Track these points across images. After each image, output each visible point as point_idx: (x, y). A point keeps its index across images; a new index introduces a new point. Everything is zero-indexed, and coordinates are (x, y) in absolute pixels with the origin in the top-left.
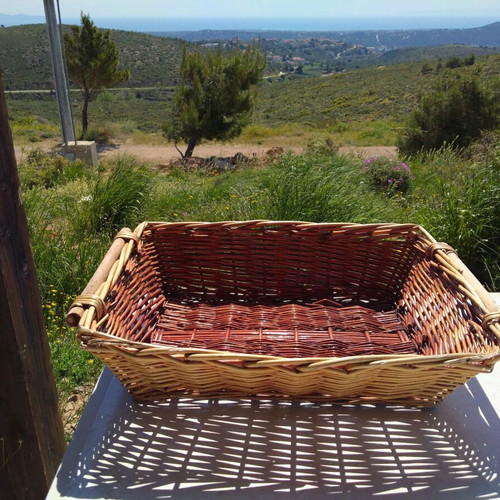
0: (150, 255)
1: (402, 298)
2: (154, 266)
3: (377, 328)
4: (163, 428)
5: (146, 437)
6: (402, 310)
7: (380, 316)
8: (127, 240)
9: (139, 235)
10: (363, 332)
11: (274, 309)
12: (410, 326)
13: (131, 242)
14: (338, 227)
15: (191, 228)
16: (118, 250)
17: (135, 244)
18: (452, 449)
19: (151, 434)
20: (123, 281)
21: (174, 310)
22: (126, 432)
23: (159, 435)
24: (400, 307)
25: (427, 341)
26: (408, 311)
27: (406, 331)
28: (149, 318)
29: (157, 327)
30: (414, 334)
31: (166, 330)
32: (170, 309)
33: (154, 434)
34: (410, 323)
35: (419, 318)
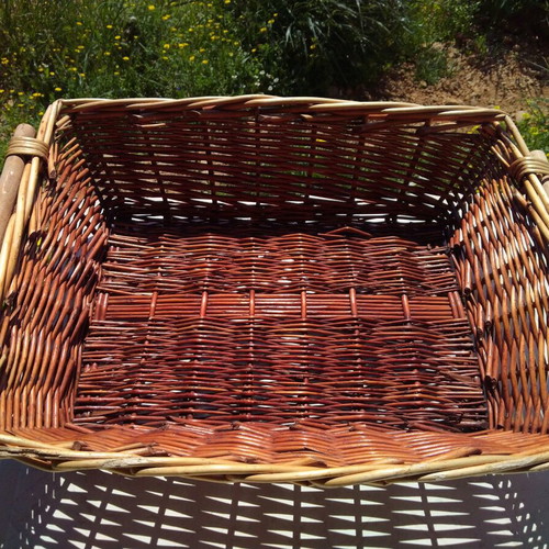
0: (73, 163)
1: (459, 226)
2: (81, 180)
3: (416, 282)
4: (115, 492)
5: (91, 510)
6: (460, 252)
7: (427, 257)
8: (27, 158)
9: (47, 141)
10: (400, 295)
11: (273, 242)
12: (467, 291)
13: (35, 161)
14: (378, 109)
15: (137, 111)
16: (13, 187)
17: (43, 163)
18: (506, 521)
19: (97, 504)
20: (28, 252)
21: (122, 247)
22: (63, 501)
23: (110, 507)
24: (455, 246)
25: (492, 329)
26: (467, 257)
27: (460, 293)
28: (82, 285)
29: (96, 291)
30: (473, 304)
31: (111, 294)
32: (115, 246)
33: (104, 505)
34: (468, 286)
35: (483, 282)
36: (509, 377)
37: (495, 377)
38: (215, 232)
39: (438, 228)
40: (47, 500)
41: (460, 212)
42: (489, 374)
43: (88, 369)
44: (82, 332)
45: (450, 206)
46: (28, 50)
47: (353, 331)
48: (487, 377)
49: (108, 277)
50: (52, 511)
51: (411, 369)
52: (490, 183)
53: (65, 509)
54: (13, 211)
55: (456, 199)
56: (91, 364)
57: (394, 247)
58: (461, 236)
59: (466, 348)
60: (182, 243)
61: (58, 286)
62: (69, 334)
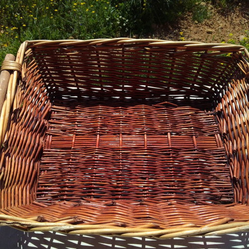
1: (220, 101)
2: (37, 80)
3: (199, 129)
4: (57, 234)
5: (46, 242)
6: (220, 114)
7: (204, 117)
8: (11, 72)
10: (192, 136)
11: (130, 109)
12: (224, 134)
13: (15, 73)
15: (65, 46)
16: (5, 86)
17: (19, 73)
19: (49, 239)
20: (13, 119)
21: (58, 112)
22: (33, 238)
23: (55, 241)
24: (218, 111)
25: (236, 154)
26: (224, 117)
27: (221, 135)
28: (39, 132)
29: (46, 134)
30: (227, 140)
31: (53, 136)
32: (55, 111)
33: (52, 240)
34: (225, 132)
35: (232, 130)
36: (245, 178)
37: (238, 177)
38: (103, 104)
39: (210, 102)
40: (25, 238)
41: (221, 94)
42: (235, 176)
43: (43, 173)
44: (40, 155)
45: (216, 92)
46: (10, 6)
47: (169, 154)
48: (234, 177)
49: (51, 127)
50: (27, 243)
51: (198, 173)
52: (236, 81)
53: (34, 242)
54: (5, 98)
55: (219, 88)
56: (44, 170)
57: (189, 111)
58: (221, 106)
59: (224, 163)
60: (87, 110)
61: (28, 134)
62: (34, 157)
